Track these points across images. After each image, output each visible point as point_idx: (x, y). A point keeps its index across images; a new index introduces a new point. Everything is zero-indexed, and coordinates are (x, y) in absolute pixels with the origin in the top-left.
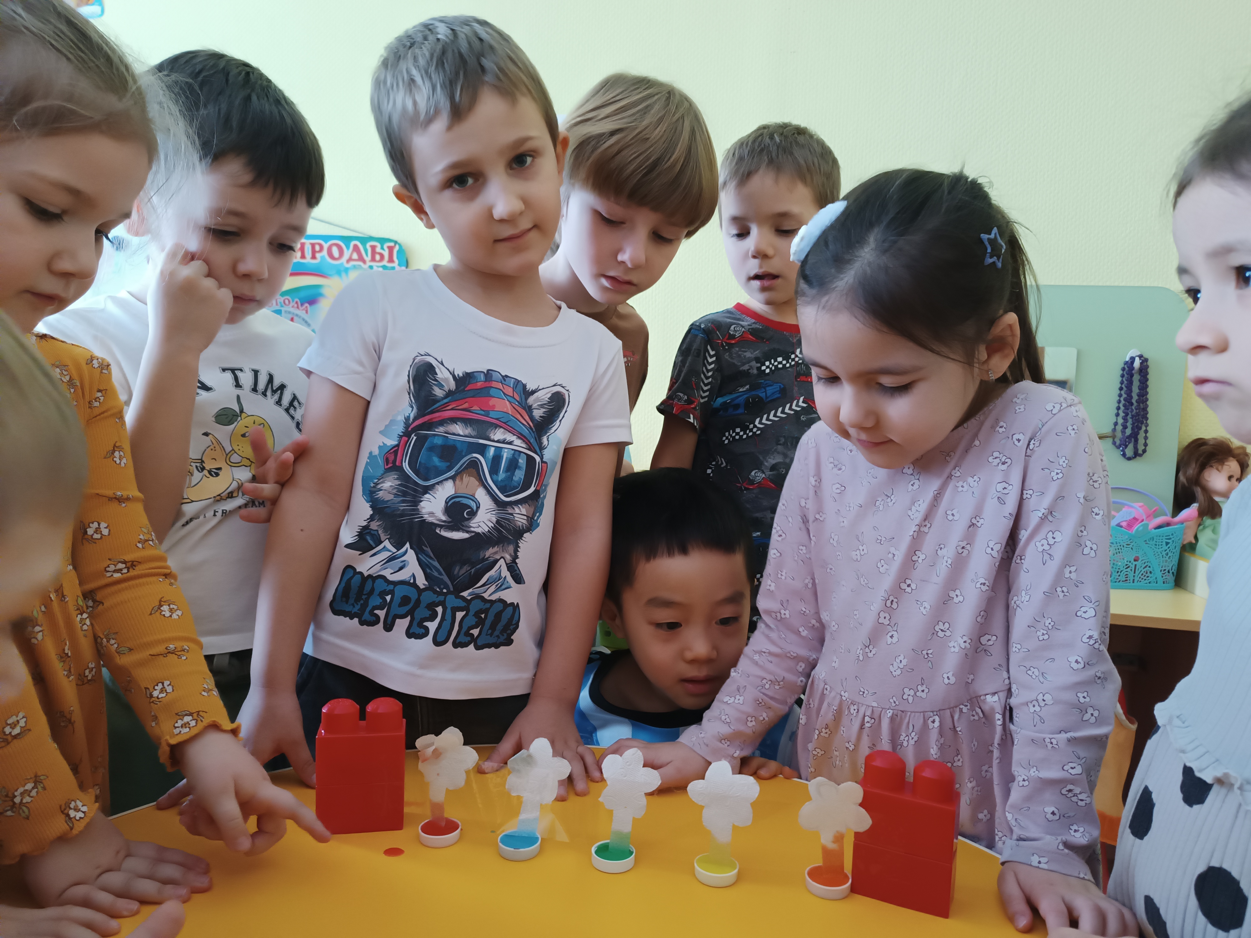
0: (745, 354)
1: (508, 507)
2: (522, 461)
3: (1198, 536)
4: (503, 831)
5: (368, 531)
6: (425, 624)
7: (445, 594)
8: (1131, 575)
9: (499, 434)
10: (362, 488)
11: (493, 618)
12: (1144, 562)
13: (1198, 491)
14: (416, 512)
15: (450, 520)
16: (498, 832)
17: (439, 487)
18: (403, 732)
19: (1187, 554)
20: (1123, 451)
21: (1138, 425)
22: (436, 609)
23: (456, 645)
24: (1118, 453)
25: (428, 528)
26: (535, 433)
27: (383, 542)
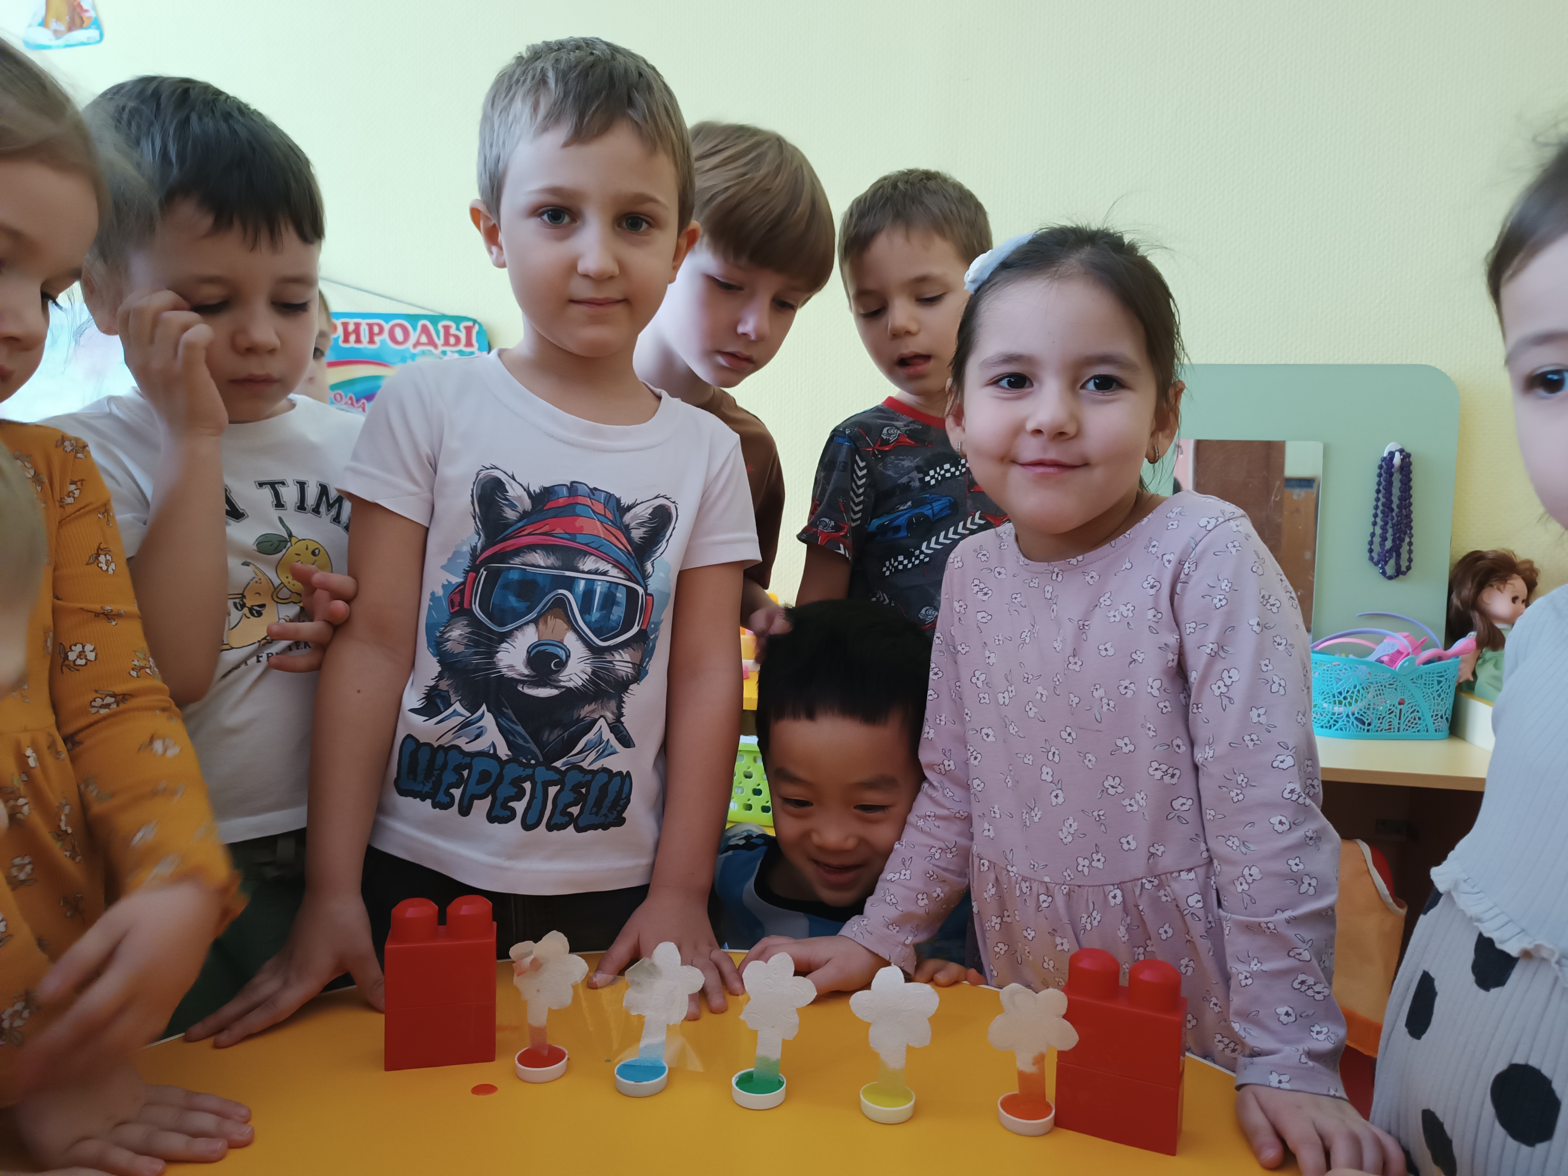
0: (903, 463)
1: (606, 653)
2: (621, 595)
3: (1477, 672)
4: (621, 1060)
5: (437, 692)
6: (511, 804)
7: (534, 767)
8: (1395, 722)
9: (589, 563)
10: (426, 638)
11: (597, 793)
12: (1410, 705)
13: (1476, 617)
14: (493, 665)
15: (534, 674)
16: (616, 1061)
17: (518, 634)
18: (493, 939)
19: (1463, 695)
20: (1382, 568)
21: (1400, 536)
22: (523, 785)
23: (550, 828)
24: (1377, 570)
25: (507, 685)
26: (636, 559)
27: (453, 705)
